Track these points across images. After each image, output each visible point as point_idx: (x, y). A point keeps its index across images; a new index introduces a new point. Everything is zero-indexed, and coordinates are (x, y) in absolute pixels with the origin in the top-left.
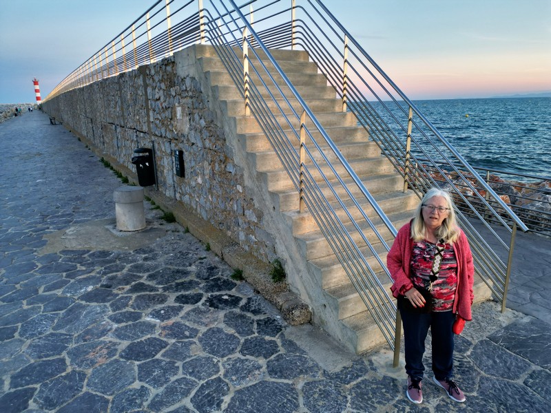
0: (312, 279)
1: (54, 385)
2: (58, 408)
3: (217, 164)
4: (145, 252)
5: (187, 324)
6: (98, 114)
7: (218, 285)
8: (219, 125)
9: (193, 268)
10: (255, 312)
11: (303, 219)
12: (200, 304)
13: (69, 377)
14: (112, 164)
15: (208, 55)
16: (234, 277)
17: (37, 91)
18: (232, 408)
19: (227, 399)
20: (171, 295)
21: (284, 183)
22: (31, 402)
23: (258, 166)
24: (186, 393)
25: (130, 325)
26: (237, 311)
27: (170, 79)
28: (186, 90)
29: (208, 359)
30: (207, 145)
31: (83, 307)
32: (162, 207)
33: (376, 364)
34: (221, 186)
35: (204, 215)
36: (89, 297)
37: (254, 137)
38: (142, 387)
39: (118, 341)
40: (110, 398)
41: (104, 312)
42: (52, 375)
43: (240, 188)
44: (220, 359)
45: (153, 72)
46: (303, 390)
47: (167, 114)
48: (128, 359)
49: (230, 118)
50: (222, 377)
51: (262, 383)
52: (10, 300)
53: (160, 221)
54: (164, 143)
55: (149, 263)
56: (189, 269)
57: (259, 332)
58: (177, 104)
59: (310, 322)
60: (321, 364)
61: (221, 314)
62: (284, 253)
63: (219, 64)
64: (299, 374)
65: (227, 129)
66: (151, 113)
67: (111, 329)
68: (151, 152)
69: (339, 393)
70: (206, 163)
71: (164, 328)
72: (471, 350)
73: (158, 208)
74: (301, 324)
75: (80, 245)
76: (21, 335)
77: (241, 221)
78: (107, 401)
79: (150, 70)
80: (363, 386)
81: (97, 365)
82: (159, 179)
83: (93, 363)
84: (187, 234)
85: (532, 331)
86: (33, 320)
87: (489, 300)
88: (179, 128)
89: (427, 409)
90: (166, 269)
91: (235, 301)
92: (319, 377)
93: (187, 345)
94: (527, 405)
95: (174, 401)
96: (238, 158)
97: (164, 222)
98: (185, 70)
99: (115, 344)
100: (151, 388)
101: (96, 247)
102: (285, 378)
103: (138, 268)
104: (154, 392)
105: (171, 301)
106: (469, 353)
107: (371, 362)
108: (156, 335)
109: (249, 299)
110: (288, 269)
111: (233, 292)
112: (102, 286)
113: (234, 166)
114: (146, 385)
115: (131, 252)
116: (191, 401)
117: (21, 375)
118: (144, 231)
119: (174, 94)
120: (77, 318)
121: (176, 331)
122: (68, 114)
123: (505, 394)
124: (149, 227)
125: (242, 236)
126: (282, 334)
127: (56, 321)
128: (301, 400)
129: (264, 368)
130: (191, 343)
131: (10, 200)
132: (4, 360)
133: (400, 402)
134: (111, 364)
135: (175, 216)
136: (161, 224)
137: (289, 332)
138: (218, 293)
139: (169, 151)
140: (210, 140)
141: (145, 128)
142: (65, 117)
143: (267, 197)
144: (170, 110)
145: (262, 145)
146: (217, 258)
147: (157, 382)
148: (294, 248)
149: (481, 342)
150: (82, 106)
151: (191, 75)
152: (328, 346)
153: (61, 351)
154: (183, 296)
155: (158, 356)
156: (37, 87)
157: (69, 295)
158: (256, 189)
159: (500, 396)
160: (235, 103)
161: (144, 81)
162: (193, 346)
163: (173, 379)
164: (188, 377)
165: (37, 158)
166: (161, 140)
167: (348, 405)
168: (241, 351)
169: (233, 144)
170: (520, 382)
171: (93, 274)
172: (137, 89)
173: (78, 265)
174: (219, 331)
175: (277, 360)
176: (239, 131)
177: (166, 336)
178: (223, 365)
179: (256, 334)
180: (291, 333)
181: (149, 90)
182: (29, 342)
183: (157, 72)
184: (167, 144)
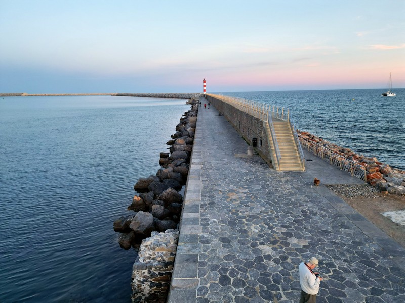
5: (256, 165)
7: (263, 163)
9: (260, 161)
11: (274, 154)
12: (259, 164)
14: (246, 139)
15: (267, 124)
21: (273, 148)
23: (271, 145)
26: (264, 166)
27: (261, 125)
28: (264, 130)
30: (265, 140)
32: (257, 152)
35: (264, 154)
37: (271, 140)
43: (268, 148)
53: (256, 155)
55: (252, 160)
59: (273, 167)
63: (269, 127)
65: (268, 138)
68: (256, 139)
70: (265, 144)
71: (253, 165)
77: (268, 154)
82: (257, 146)
84: (261, 157)
88: (262, 135)
90: (255, 161)
110: (272, 161)
112: (245, 161)
113: (268, 145)
115: (250, 158)
119: (262, 128)
125: (268, 157)
135: (259, 154)
139: (260, 140)
141: (256, 133)
143: (271, 150)
146: (264, 160)
150: (237, 115)
151: (265, 127)
156: (205, 84)
160: (269, 134)
165: (223, 135)
166: (258, 137)
169: (268, 141)
172: (255, 122)
173: (241, 159)
174: (260, 167)
181: (258, 124)
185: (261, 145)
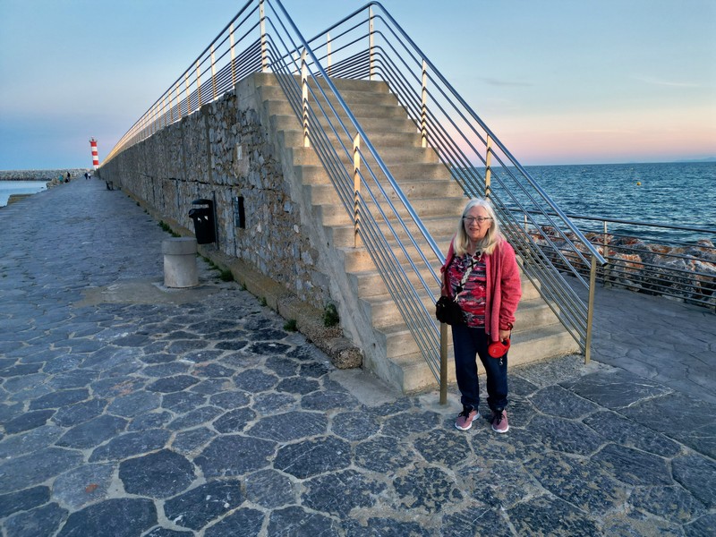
0: (363, 317)
1: (74, 409)
2: (74, 426)
3: (275, 206)
4: (192, 306)
5: (224, 365)
6: (159, 170)
7: (266, 335)
8: (277, 159)
9: (244, 320)
10: (301, 358)
11: (357, 254)
12: (242, 350)
13: (90, 403)
14: (171, 227)
15: (269, 84)
16: (286, 328)
17: (94, 153)
18: (255, 430)
19: (251, 424)
20: (211, 342)
21: (340, 218)
22: (49, 421)
23: (313, 200)
24: (208, 419)
25: (162, 366)
26: (283, 356)
27: (231, 115)
28: (247, 126)
29: (238, 393)
30: (266, 186)
31: (115, 350)
32: (221, 267)
33: (421, 402)
34: (280, 231)
35: (264, 269)
36: (122, 342)
37: (311, 169)
38: (164, 413)
39: (147, 377)
40: (130, 420)
41: (136, 354)
42: (73, 401)
43: (296, 228)
44: (252, 394)
45: (215, 110)
46: (334, 419)
47: (229, 156)
48: (154, 391)
49: (286, 149)
50: (251, 408)
51: (293, 414)
52: (38, 344)
53: (216, 280)
54: (224, 191)
55: (195, 315)
56: (238, 321)
57: (301, 374)
58: (238, 144)
59: (360, 366)
60: (362, 400)
61: (264, 359)
62: (338, 294)
63: (281, 94)
64: (335, 406)
65: (284, 162)
66: (213, 158)
67: (140, 368)
68: (211, 203)
69: (373, 422)
70: (265, 206)
71: (198, 368)
72: (535, 393)
73: (216, 268)
74: (350, 368)
75: (121, 299)
76: (44, 370)
77: (298, 267)
78: (127, 422)
79: (212, 108)
80: (400, 418)
81: (121, 395)
82: (220, 236)
83: (116, 393)
84: (244, 292)
85: (614, 380)
86: (60, 359)
87: (576, 354)
88: (239, 171)
89: (464, 437)
90: (211, 321)
91: (282, 349)
92: (357, 409)
93: (219, 383)
94: (577, 438)
95: (195, 424)
96: (294, 195)
97: (221, 281)
98: (245, 103)
99: (142, 380)
100: (174, 414)
101: (138, 300)
102: (318, 409)
103: (181, 319)
104: (175, 416)
105: (212, 346)
106: (531, 396)
107: (417, 400)
108: (189, 374)
109: (299, 347)
110: (342, 312)
111: (283, 341)
112: (138, 333)
113: (292, 203)
114: (168, 411)
115: (177, 306)
116: (214, 424)
117: (42, 400)
118: (196, 288)
119: (235, 132)
120: (107, 358)
121: (212, 371)
122: (127, 177)
123: (557, 429)
124: (202, 285)
125: (299, 286)
126: (327, 376)
127: (83, 360)
128: (329, 426)
129: (298, 402)
130: (224, 381)
131: (48, 260)
132: (25, 389)
133: (436, 431)
134: (136, 394)
135: (233, 273)
136: (216, 283)
137: (335, 375)
138: (265, 342)
139: (229, 200)
140: (269, 178)
141: (207, 178)
142: (125, 181)
143: (322, 233)
144: (231, 152)
145: (321, 178)
146: (272, 312)
147: (180, 409)
148: (347, 286)
149: (549, 388)
150: (143, 164)
151: (251, 107)
152: (373, 386)
153: (85, 384)
154: (225, 343)
155: (187, 390)
156: (95, 149)
157: (101, 339)
158: (311, 227)
159: (550, 430)
160: (294, 133)
161: (206, 122)
162: (226, 383)
163: (197, 407)
164: (215, 406)
165: (86, 222)
166: (221, 189)
167: (380, 431)
168: (278, 389)
169: (290, 178)
170: (579, 420)
171: (130, 323)
172: (200, 132)
173: (116, 316)
174: (258, 372)
175: (314, 396)
176: (296, 163)
177: (198, 375)
178: (255, 399)
179: (298, 375)
180: (337, 376)
181: (211, 131)
182: (52, 376)
183: (219, 110)
184: (228, 192)
185: (241, 222)
